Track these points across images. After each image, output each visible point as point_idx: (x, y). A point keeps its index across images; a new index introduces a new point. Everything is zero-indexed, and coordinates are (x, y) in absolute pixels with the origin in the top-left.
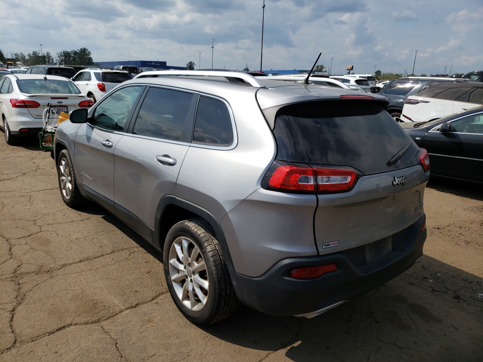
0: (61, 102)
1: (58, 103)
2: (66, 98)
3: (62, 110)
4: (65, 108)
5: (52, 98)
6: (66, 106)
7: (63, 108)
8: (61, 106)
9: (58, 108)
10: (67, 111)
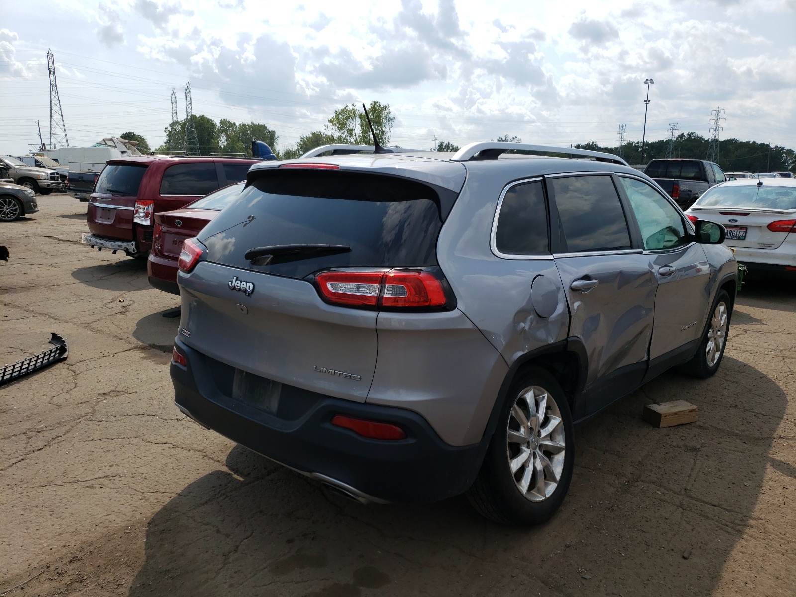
0: (735, 220)
1: (730, 221)
2: (747, 214)
3: (735, 233)
4: (742, 231)
5: (722, 213)
6: (744, 228)
7: (739, 231)
8: (736, 227)
9: (729, 230)
10: (744, 235)
